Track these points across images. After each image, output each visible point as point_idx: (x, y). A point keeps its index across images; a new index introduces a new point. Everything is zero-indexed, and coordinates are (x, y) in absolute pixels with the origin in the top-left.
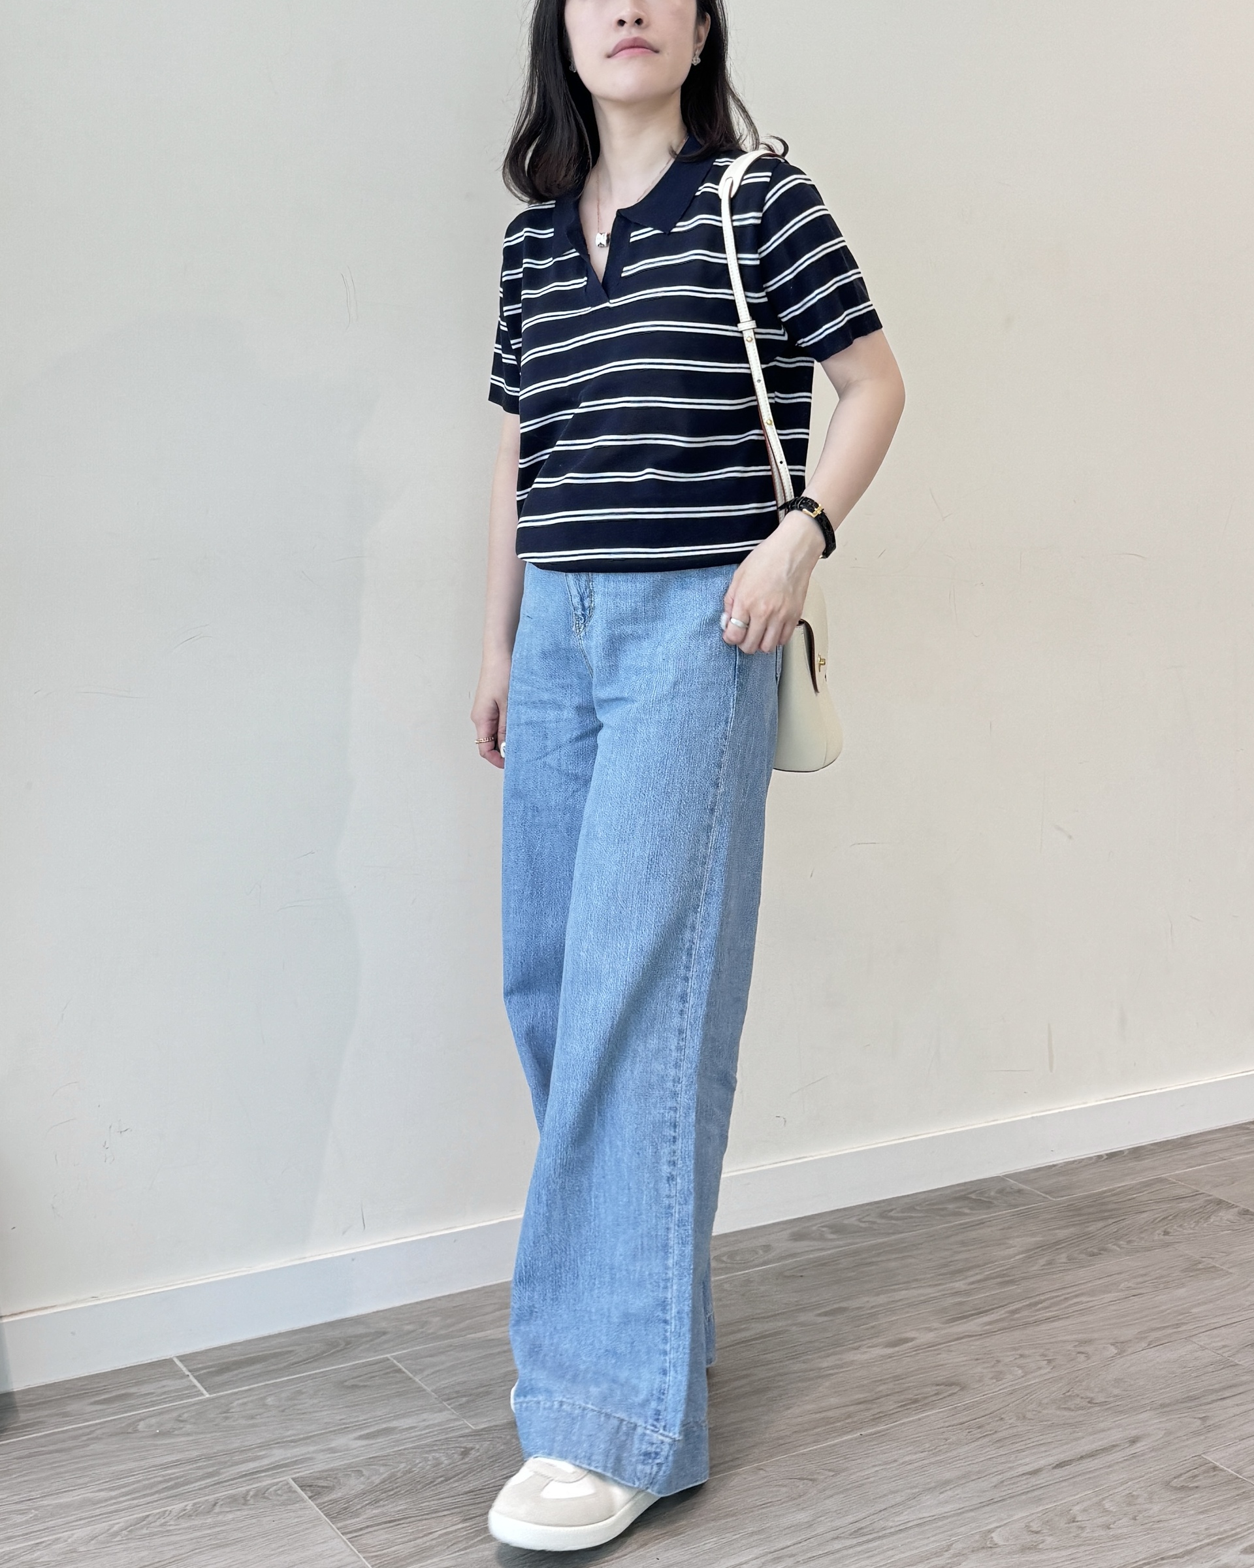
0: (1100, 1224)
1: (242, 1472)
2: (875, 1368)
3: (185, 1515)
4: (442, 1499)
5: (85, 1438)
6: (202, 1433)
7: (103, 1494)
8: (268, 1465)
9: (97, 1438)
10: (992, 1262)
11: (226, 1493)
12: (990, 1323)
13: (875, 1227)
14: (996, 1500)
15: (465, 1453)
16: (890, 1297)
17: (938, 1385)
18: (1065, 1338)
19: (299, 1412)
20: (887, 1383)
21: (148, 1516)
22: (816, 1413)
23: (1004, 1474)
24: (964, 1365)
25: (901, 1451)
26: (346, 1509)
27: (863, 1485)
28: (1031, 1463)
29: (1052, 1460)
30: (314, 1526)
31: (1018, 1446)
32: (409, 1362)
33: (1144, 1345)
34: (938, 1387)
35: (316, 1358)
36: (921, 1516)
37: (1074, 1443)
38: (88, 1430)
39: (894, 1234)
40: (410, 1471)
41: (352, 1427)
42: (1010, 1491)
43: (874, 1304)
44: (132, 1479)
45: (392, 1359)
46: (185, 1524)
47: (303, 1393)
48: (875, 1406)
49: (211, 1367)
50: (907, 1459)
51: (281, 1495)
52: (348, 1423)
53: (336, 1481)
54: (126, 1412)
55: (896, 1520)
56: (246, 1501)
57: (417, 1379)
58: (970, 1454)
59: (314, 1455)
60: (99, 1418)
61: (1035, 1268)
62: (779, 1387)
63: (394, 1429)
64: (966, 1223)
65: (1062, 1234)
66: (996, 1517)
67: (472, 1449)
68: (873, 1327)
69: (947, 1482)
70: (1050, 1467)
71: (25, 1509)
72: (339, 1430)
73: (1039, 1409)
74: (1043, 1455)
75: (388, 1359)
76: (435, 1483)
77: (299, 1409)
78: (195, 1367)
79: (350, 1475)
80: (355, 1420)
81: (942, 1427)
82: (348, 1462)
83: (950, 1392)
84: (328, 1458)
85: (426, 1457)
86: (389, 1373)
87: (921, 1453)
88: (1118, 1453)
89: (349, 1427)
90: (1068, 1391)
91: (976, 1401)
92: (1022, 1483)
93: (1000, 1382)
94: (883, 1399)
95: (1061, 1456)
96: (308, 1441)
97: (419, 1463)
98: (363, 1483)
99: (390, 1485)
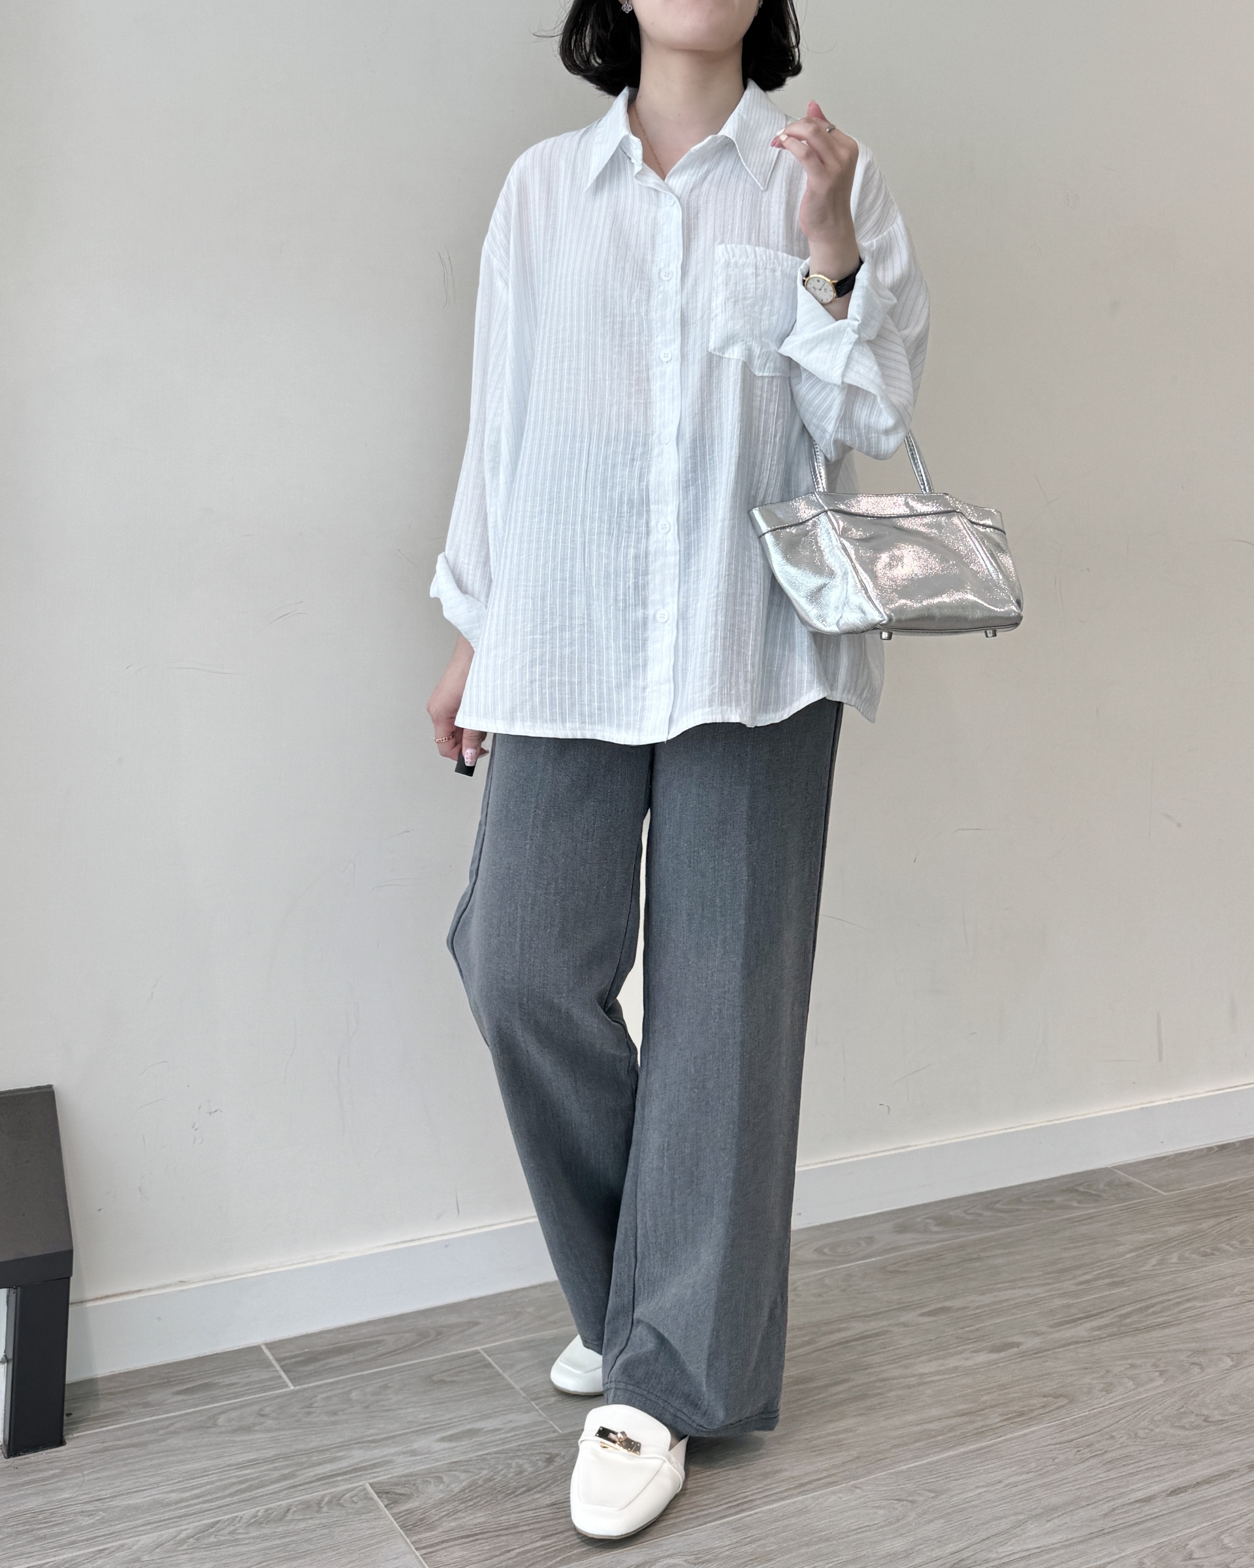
0: (1212, 1222)
1: (319, 1474)
2: (979, 1376)
3: (256, 1522)
4: (523, 1511)
5: (161, 1432)
6: (283, 1429)
7: (174, 1496)
8: (345, 1468)
9: (176, 1433)
10: (1101, 1261)
11: (300, 1498)
12: (1099, 1328)
14: (1106, 1531)
15: (550, 1460)
16: (995, 1296)
17: (1045, 1396)
18: (1176, 1347)
19: (381, 1409)
20: (991, 1393)
21: (217, 1522)
22: (917, 1425)
23: (1116, 1501)
24: (1071, 1375)
25: (1004, 1472)
26: (422, 1520)
27: (965, 1508)
28: (1143, 1489)
29: (1168, 1485)
30: (387, 1539)
31: (1130, 1469)
32: (500, 1356)
34: (1043, 1400)
35: (406, 1349)
36: (1026, 1547)
37: (1188, 1468)
38: (167, 1423)
39: (1000, 1227)
40: (490, 1479)
41: (438, 1426)
42: (1121, 1521)
43: (979, 1304)
44: (206, 1479)
45: (482, 1352)
46: (254, 1533)
47: (390, 1387)
48: (979, 1418)
49: (299, 1356)
50: (1011, 1480)
51: (356, 1503)
52: (433, 1423)
53: (414, 1488)
54: (208, 1403)
55: (1000, 1551)
56: (320, 1508)
57: (506, 1376)
59: (392, 1458)
60: (179, 1410)
61: (1146, 1268)
62: (880, 1394)
63: (478, 1431)
64: (1074, 1218)
65: (1173, 1231)
66: (1106, 1552)
67: (557, 1455)
68: (977, 1330)
69: (1055, 1509)
70: (1164, 1494)
71: (93, 1511)
72: (422, 1430)
73: (1150, 1427)
74: (1159, 1479)
75: (477, 1352)
76: (517, 1493)
77: (383, 1406)
78: (283, 1355)
79: (430, 1482)
80: (439, 1419)
81: (1049, 1445)
82: (427, 1466)
83: (1058, 1405)
84: (408, 1461)
85: (508, 1464)
86: (478, 1368)
87: (1028, 1473)
88: (1236, 1480)
89: (432, 1427)
90: (1183, 1407)
91: (1084, 1416)
92: (1135, 1512)
93: (1111, 1395)
94: (987, 1411)
95: (1176, 1482)
96: (390, 1441)
97: (501, 1470)
98: (442, 1491)
99: (470, 1494)
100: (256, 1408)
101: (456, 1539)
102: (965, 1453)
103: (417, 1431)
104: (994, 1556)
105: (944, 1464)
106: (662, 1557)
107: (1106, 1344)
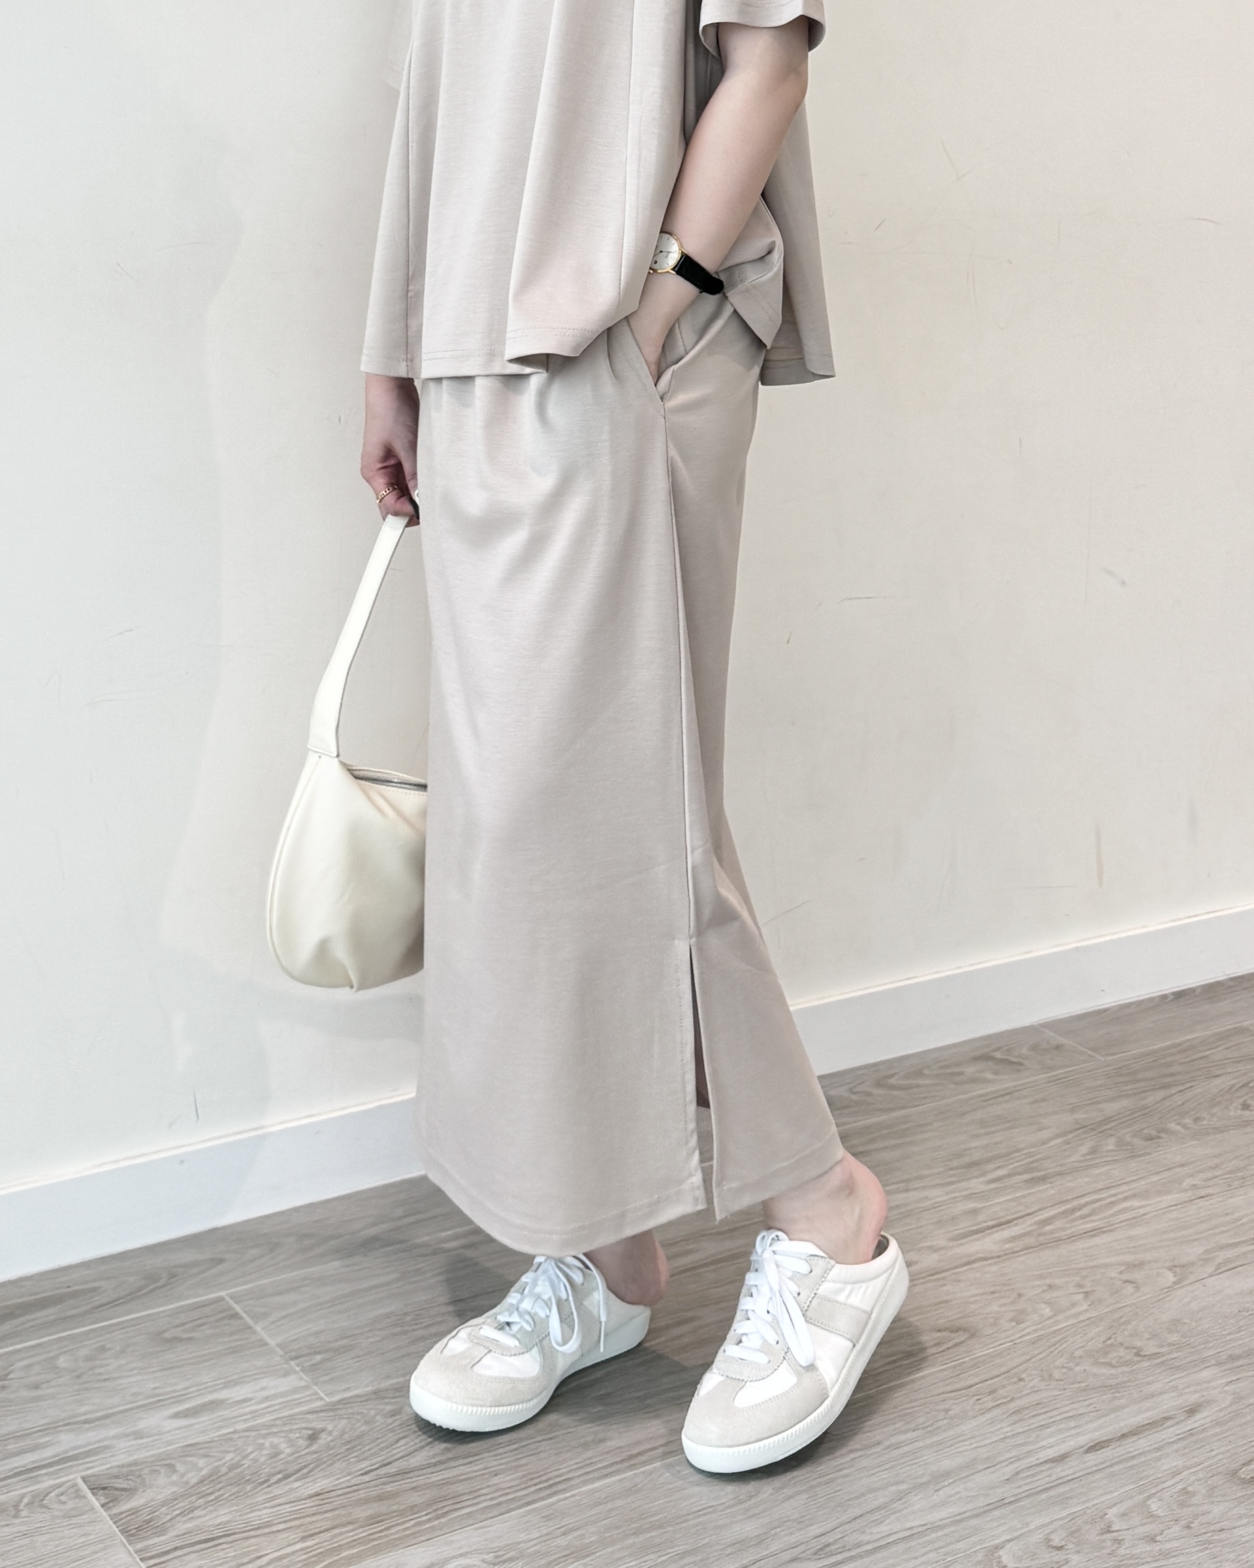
0: (1160, 1094)
4: (279, 1505)
8: (49, 1458)
12: (1012, 1239)
14: (1008, 1500)
15: (313, 1437)
17: (939, 1331)
19: (99, 1377)
23: (1021, 1462)
24: (974, 1301)
26: (149, 1521)
27: (834, 1479)
28: (1056, 1445)
29: (1085, 1440)
30: (105, 1548)
31: (1039, 1421)
32: (248, 1303)
33: (1210, 1269)
34: (940, 1335)
35: (130, 1298)
36: (908, 1525)
37: (1112, 1416)
39: (893, 1109)
40: (237, 1465)
41: (166, 1399)
42: (1027, 1487)
45: (227, 1299)
47: (107, 1350)
51: (64, 1503)
52: (162, 1394)
53: (139, 1479)
55: (874, 1531)
56: (18, 1511)
57: (258, 1328)
58: (977, 1433)
59: (110, 1443)
61: (1074, 1158)
63: (219, 1401)
64: (987, 1094)
65: (1111, 1108)
66: (1006, 1527)
67: (323, 1430)
69: (946, 1474)
70: (1081, 1450)
72: (149, 1404)
73: (1071, 1365)
74: (1074, 1431)
75: (221, 1299)
76: (272, 1481)
77: (100, 1374)
79: (159, 1471)
81: (943, 1393)
82: (155, 1452)
83: (957, 1340)
84: (132, 1446)
85: (260, 1443)
86: (222, 1319)
87: (914, 1430)
88: (1171, 1430)
89: (162, 1400)
90: (1110, 1338)
91: (987, 1355)
92: (1044, 1474)
93: (1022, 1326)
95: (1097, 1434)
96: (107, 1421)
97: (251, 1453)
98: (174, 1483)
99: (211, 1485)
101: (192, 1545)
103: (144, 1406)
104: (866, 1538)
106: (454, 1557)
107: (1021, 1259)
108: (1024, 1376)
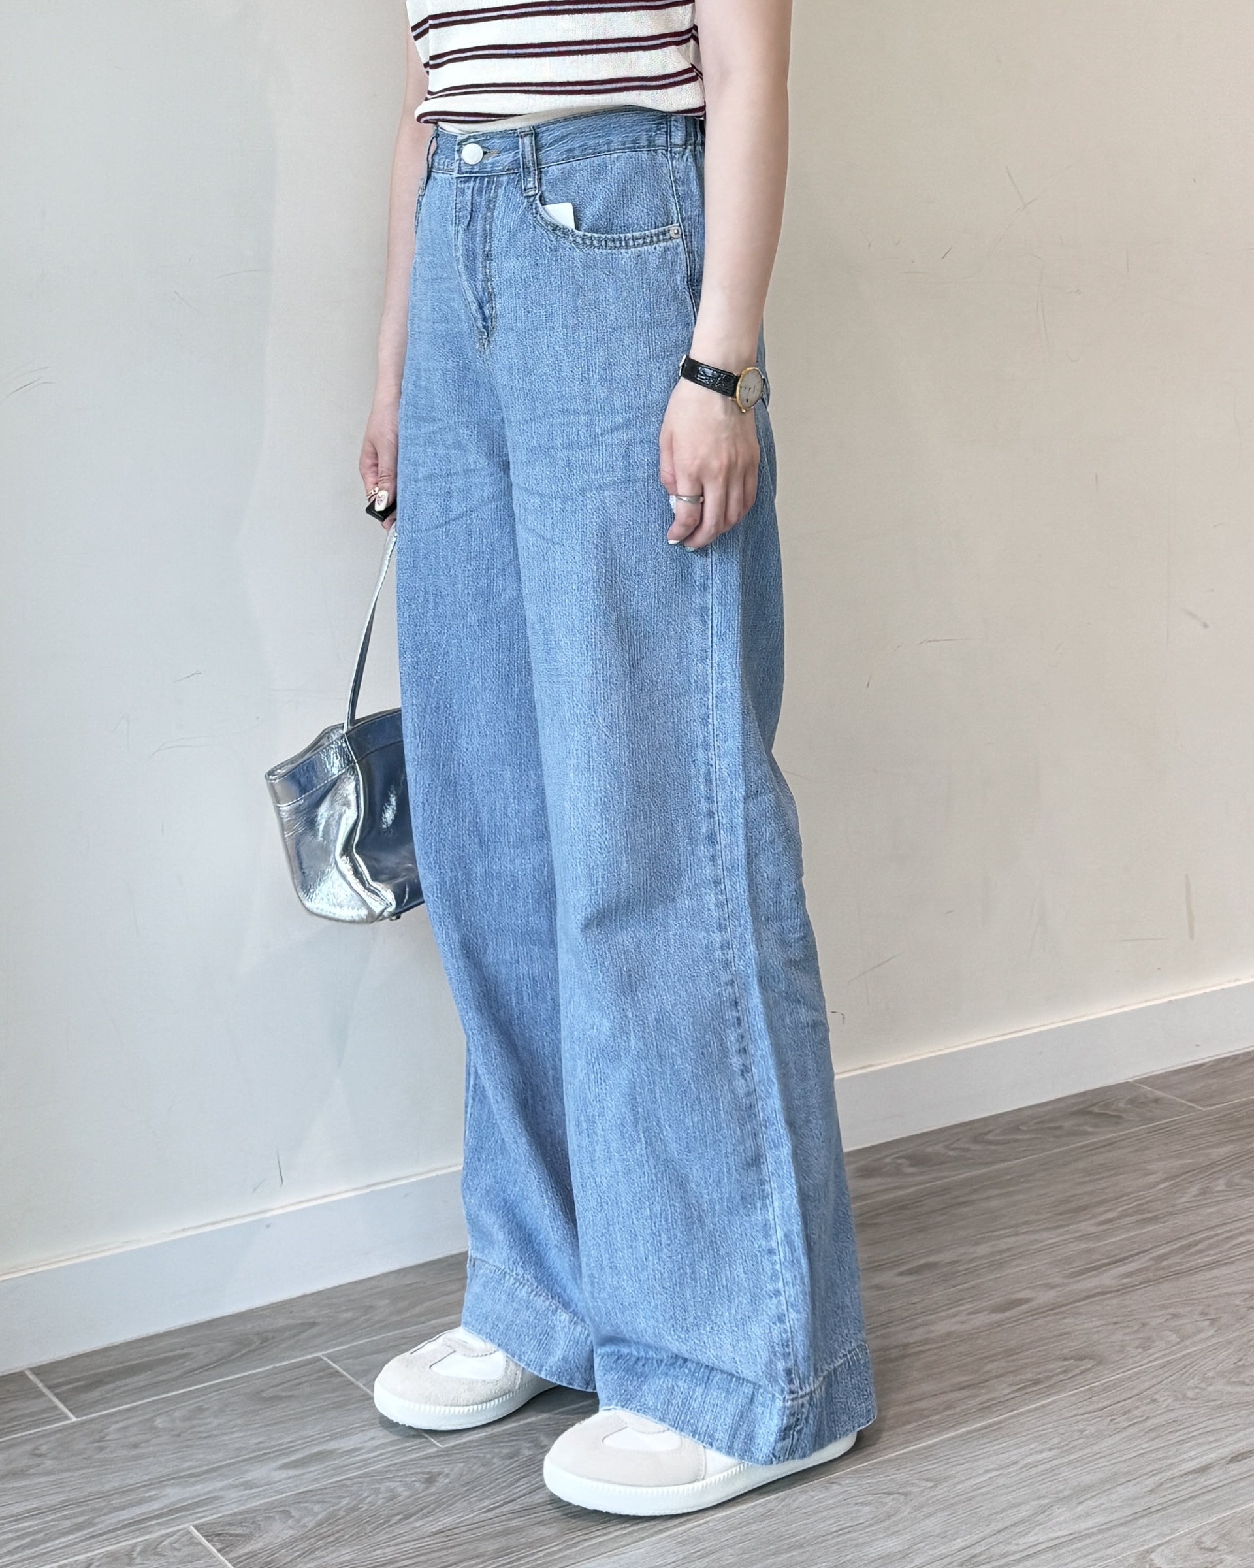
1: (124, 1520)
2: (979, 1341)
6: (69, 1470)
8: (158, 1510)
10: (1128, 1194)
11: (103, 1550)
12: (1127, 1275)
13: (968, 1155)
14: (1153, 1510)
15: (431, 1480)
17: (1067, 1359)
18: (1229, 1290)
19: (199, 1435)
20: (999, 1360)
23: (1163, 1474)
24: (1099, 1331)
25: (1020, 1450)
26: (269, 1563)
27: (974, 1497)
29: (1226, 1451)
31: (1175, 1438)
32: (350, 1361)
34: (1066, 1363)
35: (223, 1362)
36: (1057, 1534)
39: (993, 1163)
40: (355, 1509)
41: (273, 1452)
42: (1171, 1497)
43: (973, 1256)
45: (325, 1358)
47: (206, 1409)
48: (982, 1391)
49: (78, 1380)
51: (179, 1550)
52: (267, 1448)
53: (253, 1526)
55: (1021, 1542)
56: (131, 1559)
57: (362, 1384)
58: (1114, 1450)
59: (222, 1493)
61: (1185, 1200)
63: (331, 1452)
65: (1217, 1153)
67: (440, 1474)
68: (974, 1287)
69: (1087, 1488)
70: (1222, 1461)
72: (256, 1457)
73: (1203, 1385)
74: (1214, 1445)
75: (319, 1359)
76: (390, 1523)
77: (200, 1432)
78: (56, 1381)
79: (273, 1517)
80: (274, 1443)
81: (1074, 1416)
82: (270, 1499)
83: (1085, 1367)
84: (242, 1496)
85: (376, 1488)
86: (321, 1378)
87: (1050, 1450)
89: (269, 1453)
90: (1241, 1360)
91: (1118, 1379)
92: (1188, 1484)
93: (1149, 1352)
94: (992, 1382)
96: (214, 1474)
97: (367, 1497)
98: (290, 1527)
99: (330, 1528)
100: (28, 1447)
102: (968, 1433)
103: (251, 1459)
105: (942, 1447)
107: (1139, 1292)
108: (1156, 1397)
